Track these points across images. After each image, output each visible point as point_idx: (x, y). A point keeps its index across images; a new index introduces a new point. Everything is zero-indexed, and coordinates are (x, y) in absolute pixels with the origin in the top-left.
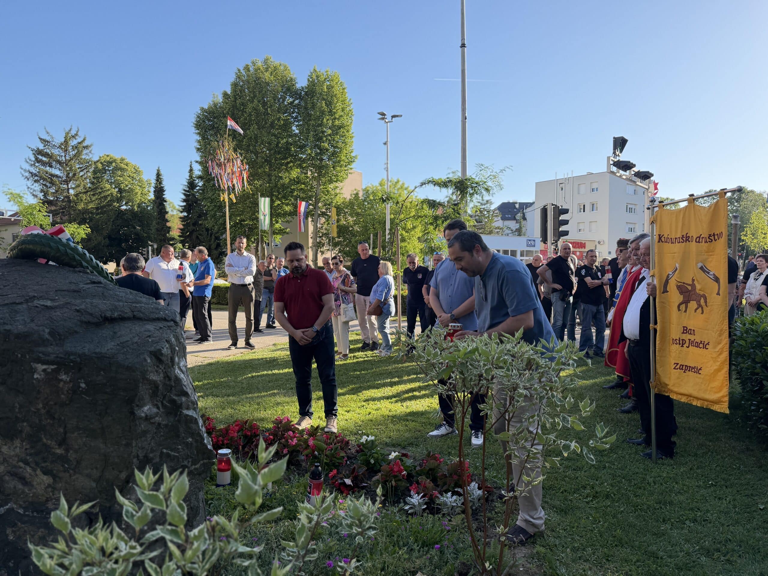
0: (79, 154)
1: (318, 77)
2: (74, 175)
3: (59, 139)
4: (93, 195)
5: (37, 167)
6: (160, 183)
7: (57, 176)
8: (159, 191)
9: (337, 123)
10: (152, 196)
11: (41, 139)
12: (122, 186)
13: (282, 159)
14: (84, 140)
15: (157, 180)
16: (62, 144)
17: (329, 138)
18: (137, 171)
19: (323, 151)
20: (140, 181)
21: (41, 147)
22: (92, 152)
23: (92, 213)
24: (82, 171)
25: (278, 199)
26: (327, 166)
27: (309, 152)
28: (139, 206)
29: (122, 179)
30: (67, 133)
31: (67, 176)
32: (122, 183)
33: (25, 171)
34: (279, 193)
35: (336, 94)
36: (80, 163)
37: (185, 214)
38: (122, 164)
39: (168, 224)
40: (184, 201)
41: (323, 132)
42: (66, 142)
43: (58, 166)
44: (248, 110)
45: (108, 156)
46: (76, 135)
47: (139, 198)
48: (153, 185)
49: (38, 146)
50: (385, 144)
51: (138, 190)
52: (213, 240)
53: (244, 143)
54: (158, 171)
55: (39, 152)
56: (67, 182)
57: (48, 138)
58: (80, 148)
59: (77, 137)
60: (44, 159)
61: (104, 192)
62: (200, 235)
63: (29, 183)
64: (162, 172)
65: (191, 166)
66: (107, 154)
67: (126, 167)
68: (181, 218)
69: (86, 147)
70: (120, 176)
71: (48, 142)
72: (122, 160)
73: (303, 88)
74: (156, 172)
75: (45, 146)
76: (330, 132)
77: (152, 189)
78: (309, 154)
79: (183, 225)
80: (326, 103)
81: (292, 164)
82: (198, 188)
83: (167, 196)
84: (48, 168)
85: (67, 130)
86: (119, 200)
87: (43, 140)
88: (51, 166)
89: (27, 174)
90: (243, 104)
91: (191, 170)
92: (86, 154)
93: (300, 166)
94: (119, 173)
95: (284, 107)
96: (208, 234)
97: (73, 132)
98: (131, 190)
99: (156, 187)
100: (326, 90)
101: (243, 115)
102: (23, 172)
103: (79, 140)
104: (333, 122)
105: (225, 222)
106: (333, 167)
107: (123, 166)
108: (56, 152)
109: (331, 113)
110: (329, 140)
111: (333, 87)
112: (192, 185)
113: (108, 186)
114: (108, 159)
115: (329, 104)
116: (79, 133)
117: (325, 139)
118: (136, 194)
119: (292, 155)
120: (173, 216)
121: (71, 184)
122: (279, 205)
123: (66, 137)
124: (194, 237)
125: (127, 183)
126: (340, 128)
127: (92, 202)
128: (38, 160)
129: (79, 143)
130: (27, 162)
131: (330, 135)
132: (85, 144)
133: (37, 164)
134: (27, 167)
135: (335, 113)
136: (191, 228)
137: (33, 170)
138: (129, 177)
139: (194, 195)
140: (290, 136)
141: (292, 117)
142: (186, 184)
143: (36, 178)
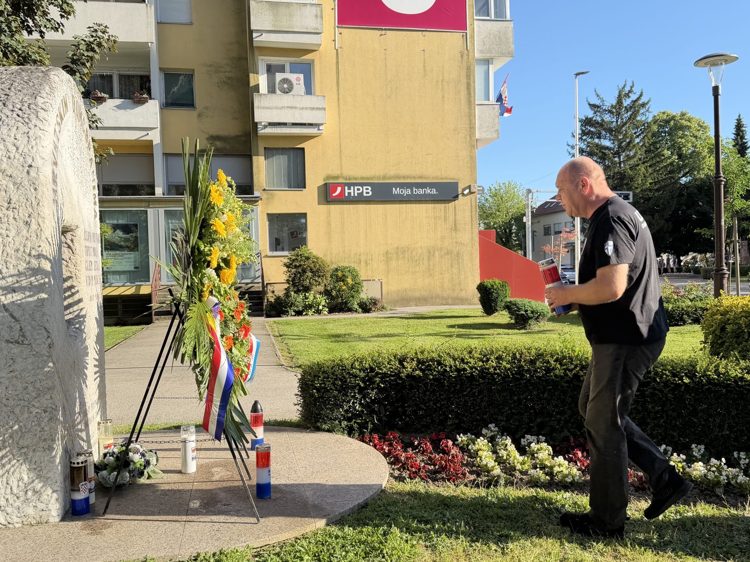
0: (635, 114)
2: (629, 143)
4: (650, 166)
5: (584, 140)
7: (607, 148)
11: (590, 105)
14: (641, 95)
18: (701, 127)
21: (590, 114)
24: (638, 136)
30: (621, 92)
31: (620, 147)
32: (684, 147)
38: (683, 121)
43: (609, 135)
46: (631, 91)
57: (598, 102)
58: (635, 107)
66: (663, 111)
71: (598, 107)
75: (595, 113)
85: (621, 87)
87: (593, 106)
88: (599, 138)
97: (627, 89)
114: (665, 117)
116: (634, 89)
123: (620, 95)
128: (585, 132)
137: (581, 145)
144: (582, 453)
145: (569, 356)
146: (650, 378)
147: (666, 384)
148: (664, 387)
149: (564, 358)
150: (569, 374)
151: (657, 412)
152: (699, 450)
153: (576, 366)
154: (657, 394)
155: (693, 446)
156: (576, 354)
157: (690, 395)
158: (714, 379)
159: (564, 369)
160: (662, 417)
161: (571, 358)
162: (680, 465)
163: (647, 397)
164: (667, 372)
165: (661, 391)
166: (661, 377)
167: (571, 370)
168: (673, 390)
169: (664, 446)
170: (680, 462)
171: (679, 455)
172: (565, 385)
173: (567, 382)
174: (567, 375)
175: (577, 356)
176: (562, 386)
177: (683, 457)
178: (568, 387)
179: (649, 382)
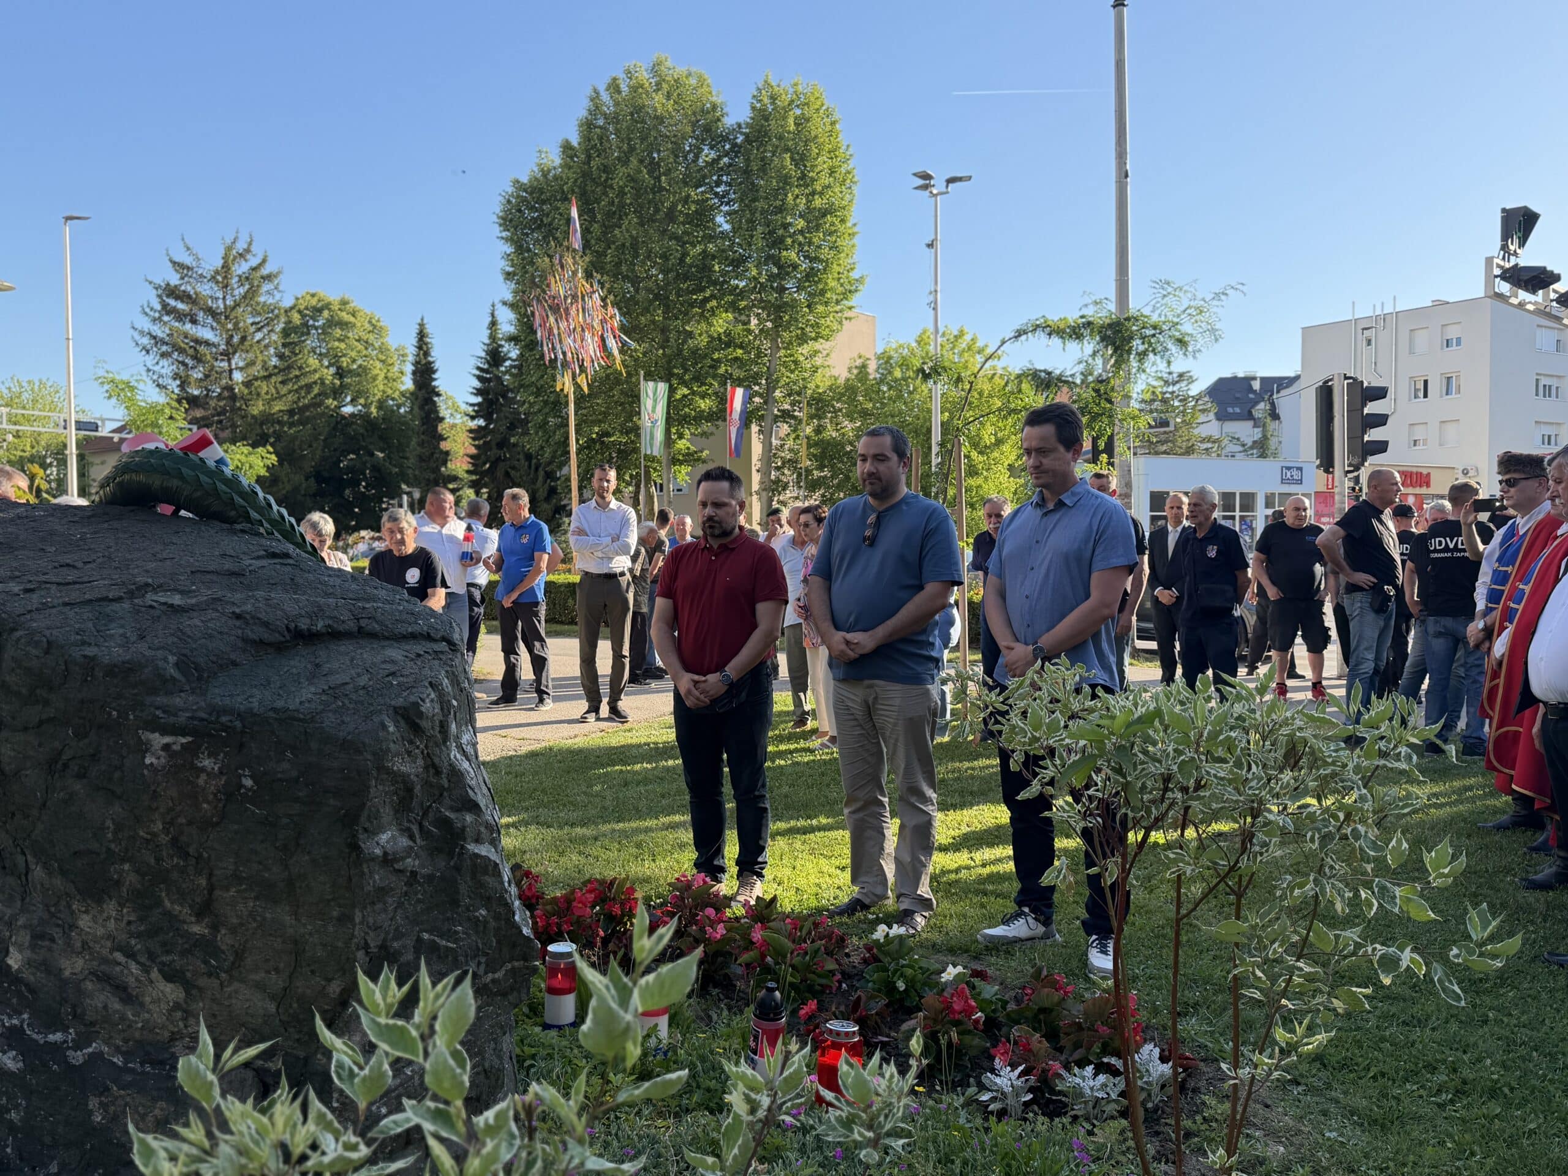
0: (252, 292)
1: (773, 98)
2: (243, 339)
3: (213, 262)
4: (283, 382)
5: (165, 323)
6: (427, 354)
7: (207, 343)
8: (424, 372)
9: (818, 202)
10: (407, 384)
11: (174, 263)
12: (345, 362)
13: (694, 292)
14: (264, 261)
15: (420, 348)
16: (217, 272)
17: (801, 238)
18: (375, 326)
19: (785, 269)
20: (382, 350)
21: (174, 279)
22: (281, 288)
23: (279, 422)
24: (259, 330)
25: (685, 384)
26: (794, 305)
27: (754, 272)
28: (381, 405)
29: (343, 346)
30: (229, 249)
31: (229, 342)
32: (344, 355)
33: (142, 333)
34: (686, 370)
35: (816, 137)
36: (255, 313)
37: (481, 422)
38: (344, 314)
39: (445, 446)
40: (479, 392)
41: (786, 226)
42: (226, 267)
43: (210, 320)
44: (618, 182)
45: (313, 295)
46: (248, 251)
47: (381, 387)
48: (411, 358)
49: (167, 279)
50: (930, 245)
51: (377, 369)
52: (541, 479)
53: (608, 258)
54: (422, 325)
55: (172, 292)
56: (227, 355)
57: (188, 260)
58: (255, 279)
59: (248, 257)
60: (181, 306)
61: (304, 374)
62: (513, 468)
63: (150, 360)
64: (429, 329)
65: (493, 315)
66: (312, 291)
67: (352, 319)
68: (471, 431)
69: (268, 278)
70: (339, 340)
71: (188, 268)
72: (344, 303)
73: (739, 126)
74: (414, 330)
75: (182, 278)
76: (801, 224)
77: (409, 368)
78: (755, 278)
79: (477, 447)
80: (792, 159)
81: (714, 303)
82: (508, 363)
83: (441, 381)
84: (188, 326)
85: (229, 241)
86: (337, 393)
87: (178, 266)
88: (194, 322)
89: (146, 341)
90: (605, 169)
91: (493, 324)
92: (268, 292)
93: (733, 307)
94: (338, 332)
95: (698, 171)
96: (530, 467)
97: (241, 246)
98: (363, 371)
99: (416, 363)
100: (792, 128)
101: (605, 194)
102: (137, 336)
103: (254, 262)
104: (808, 201)
105: (567, 438)
106: (809, 306)
107: (345, 317)
108: (206, 289)
109: (804, 180)
110: (800, 244)
111: (808, 120)
112: (495, 356)
113: (313, 362)
114: (314, 302)
115: (800, 159)
116: (253, 248)
117: (789, 241)
118: (375, 378)
119: (715, 283)
120: (453, 426)
121: (237, 360)
122: (685, 396)
123: (225, 258)
124: (500, 473)
125: (353, 354)
126: (824, 215)
127: (280, 397)
128: (167, 310)
129: (254, 269)
130: (146, 314)
131: (801, 232)
132: (265, 271)
133: (166, 318)
134: (146, 324)
135: (813, 180)
136: (493, 453)
137: (159, 331)
138: (358, 341)
139: (499, 379)
140: (711, 238)
141: (716, 194)
142: (483, 354)
143: (164, 348)
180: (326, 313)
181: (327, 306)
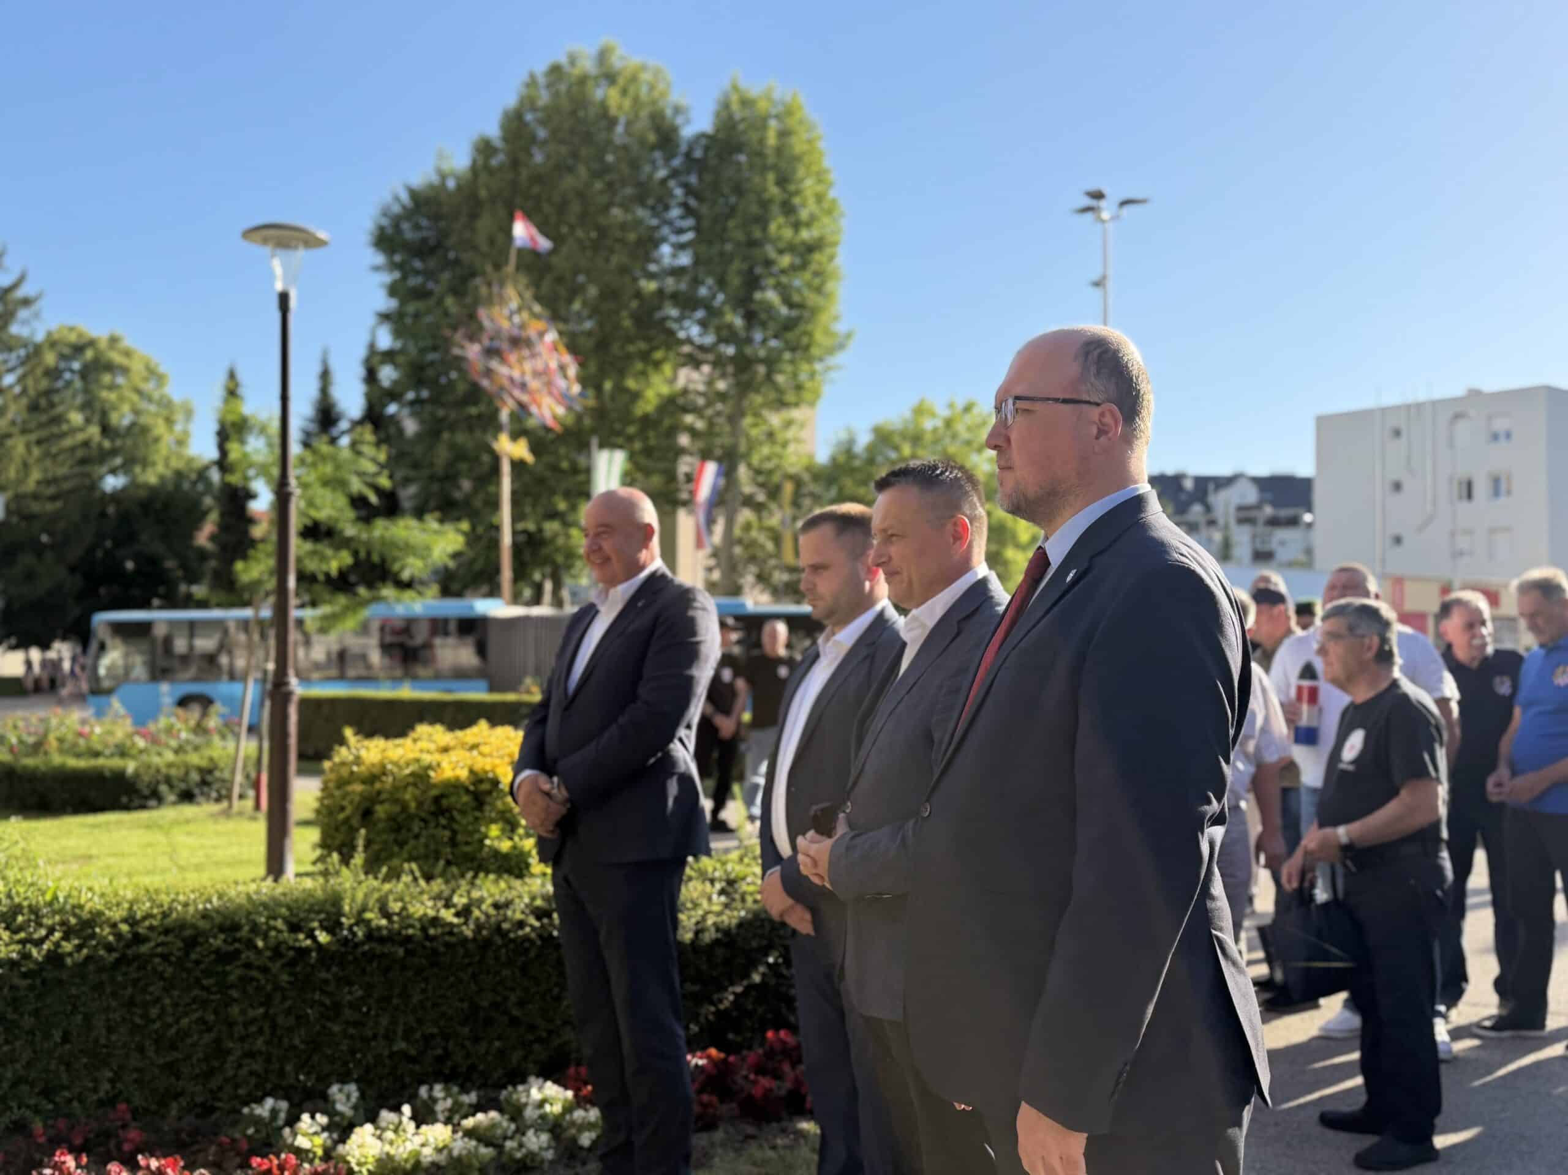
14: (21, 279)
18: (152, 372)
22: (37, 317)
32: (114, 409)
38: (114, 354)
45: (71, 329)
47: (165, 452)
50: (1097, 284)
66: (70, 324)
67: (126, 362)
69: (26, 302)
72: (113, 339)
107: (116, 358)
114: (73, 337)
132: (20, 293)
144: (77, 1159)
145: (30, 906)
146: (239, 940)
147: (277, 951)
148: (270, 959)
149: (17, 909)
150: (34, 952)
151: (253, 1021)
152: (348, 1097)
153: (51, 931)
154: (252, 979)
155: (334, 1089)
156: (48, 897)
157: (328, 970)
158: (379, 928)
159: (20, 942)
160: (261, 1031)
161: (34, 910)
162: (319, 1140)
163: (232, 986)
164: (279, 924)
165: (264, 970)
166: (265, 937)
167: (39, 943)
168: (292, 964)
169: (269, 1102)
170: (316, 1133)
171: (313, 1117)
172: (24, 983)
173: (25, 976)
174: (26, 956)
175: (50, 904)
176: (13, 988)
177: (322, 1119)
178: (31, 988)
179: (237, 953)
180: (89, 354)
181: (92, 343)
